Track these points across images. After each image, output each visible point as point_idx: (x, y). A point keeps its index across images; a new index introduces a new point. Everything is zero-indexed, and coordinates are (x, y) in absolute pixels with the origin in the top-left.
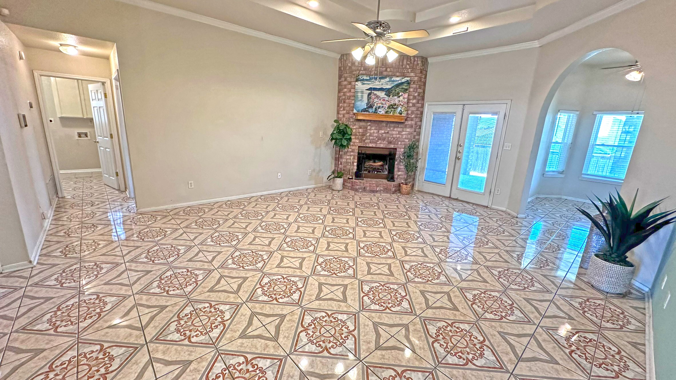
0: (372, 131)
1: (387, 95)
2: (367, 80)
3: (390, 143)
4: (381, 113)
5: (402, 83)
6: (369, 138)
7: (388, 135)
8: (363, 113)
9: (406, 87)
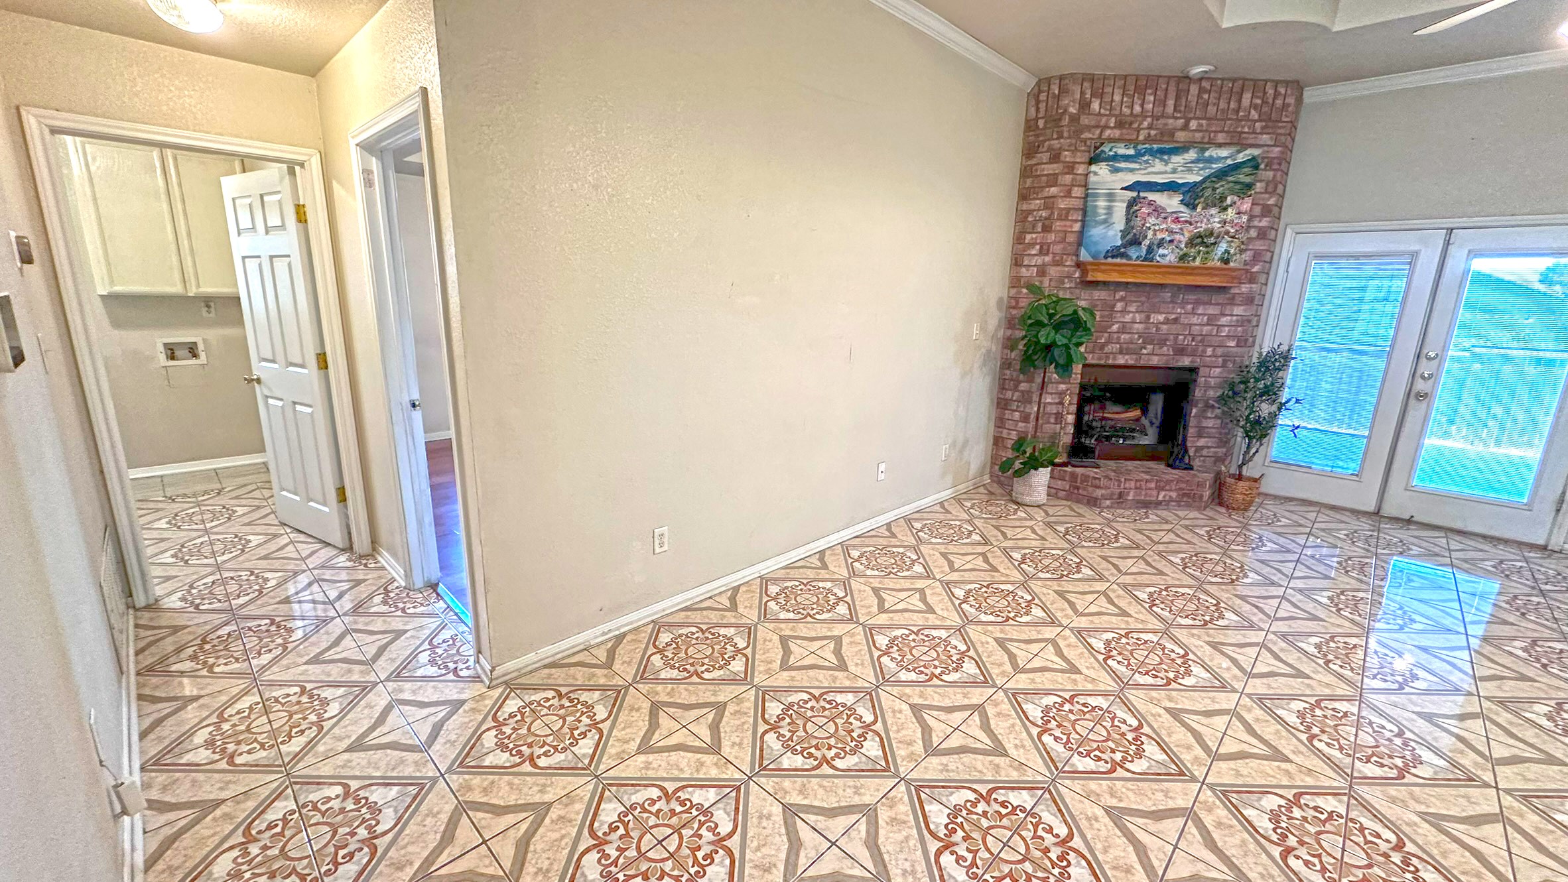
0: (1128, 318)
1: (1187, 205)
2: (1127, 158)
3: (1180, 351)
4: (1165, 261)
5: (1237, 167)
6: (1119, 338)
7: (1175, 328)
8: (1110, 260)
9: (1248, 180)
